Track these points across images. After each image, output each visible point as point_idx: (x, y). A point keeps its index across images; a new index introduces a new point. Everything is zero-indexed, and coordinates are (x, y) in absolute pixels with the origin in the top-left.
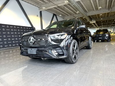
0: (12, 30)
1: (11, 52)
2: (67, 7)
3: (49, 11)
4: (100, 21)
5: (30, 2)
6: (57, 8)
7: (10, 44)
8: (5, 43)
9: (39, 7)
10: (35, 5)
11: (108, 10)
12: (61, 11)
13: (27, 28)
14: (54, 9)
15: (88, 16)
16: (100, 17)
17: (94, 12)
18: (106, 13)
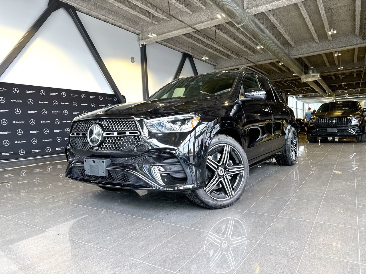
0: (55, 103)
1: (49, 168)
2: (226, 33)
3: (169, 45)
4: (338, 75)
5: (109, 20)
6: (195, 35)
7: (47, 144)
8: (34, 141)
9: (138, 34)
10: (126, 27)
11: (360, 41)
12: (207, 45)
13: (101, 98)
14: (184, 37)
15: (296, 59)
16: (337, 63)
17: (314, 45)
18: (354, 49)
